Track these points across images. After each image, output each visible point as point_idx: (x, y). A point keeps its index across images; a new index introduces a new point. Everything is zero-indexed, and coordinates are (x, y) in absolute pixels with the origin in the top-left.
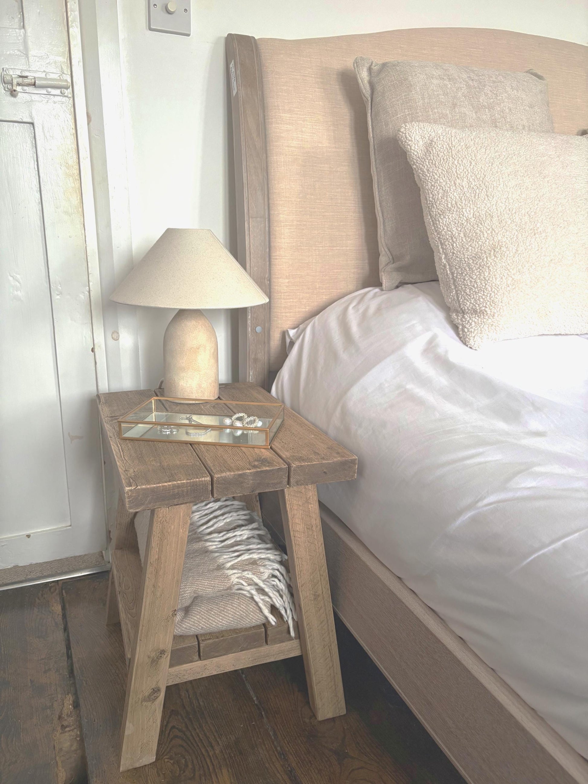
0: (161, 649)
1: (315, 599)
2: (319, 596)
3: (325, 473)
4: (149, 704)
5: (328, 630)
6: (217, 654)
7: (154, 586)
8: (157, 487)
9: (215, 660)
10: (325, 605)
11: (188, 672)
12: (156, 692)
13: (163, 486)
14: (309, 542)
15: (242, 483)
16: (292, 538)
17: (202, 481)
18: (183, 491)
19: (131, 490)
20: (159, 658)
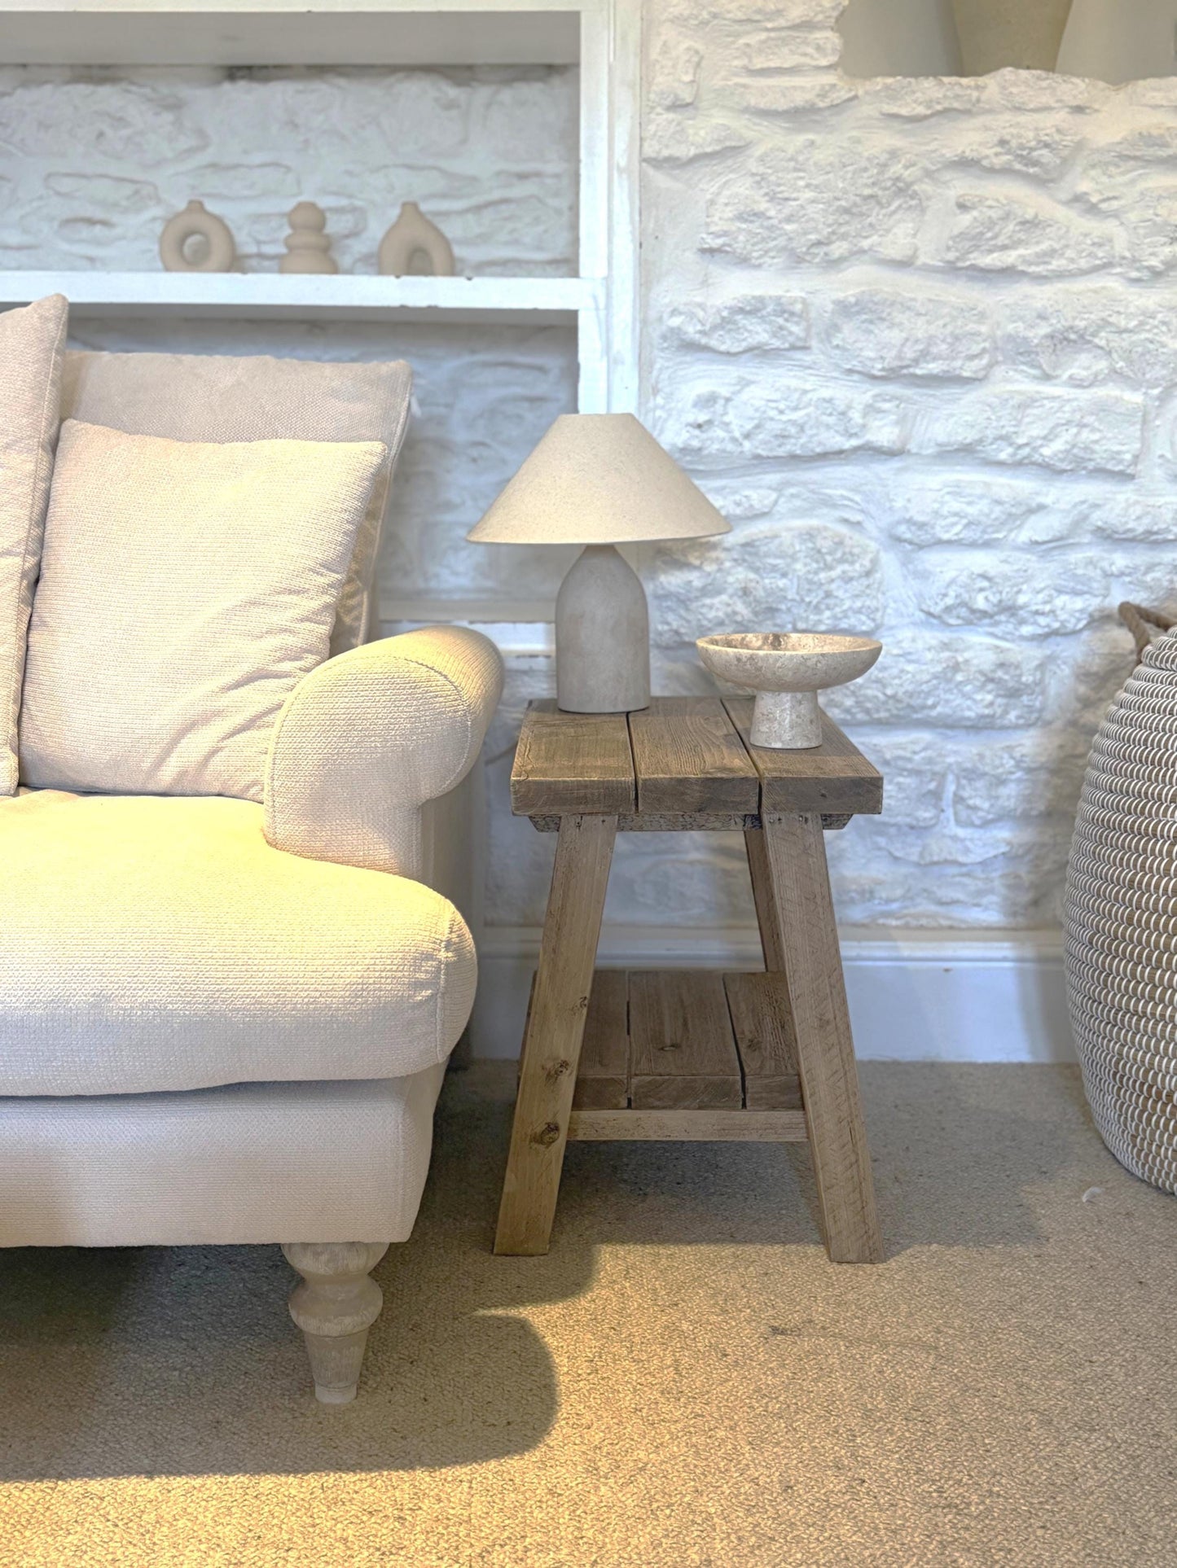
0: (563, 1058)
1: (821, 1027)
2: (828, 1022)
3: (823, 795)
4: (541, 1148)
5: (847, 1090)
6: (657, 1103)
7: (554, 951)
8: (555, 782)
9: (656, 1114)
10: (839, 1043)
11: (611, 1124)
12: (552, 1130)
13: (564, 782)
14: (808, 922)
15: (683, 794)
16: (779, 911)
17: (621, 782)
18: (592, 794)
19: (518, 782)
20: (558, 1073)
